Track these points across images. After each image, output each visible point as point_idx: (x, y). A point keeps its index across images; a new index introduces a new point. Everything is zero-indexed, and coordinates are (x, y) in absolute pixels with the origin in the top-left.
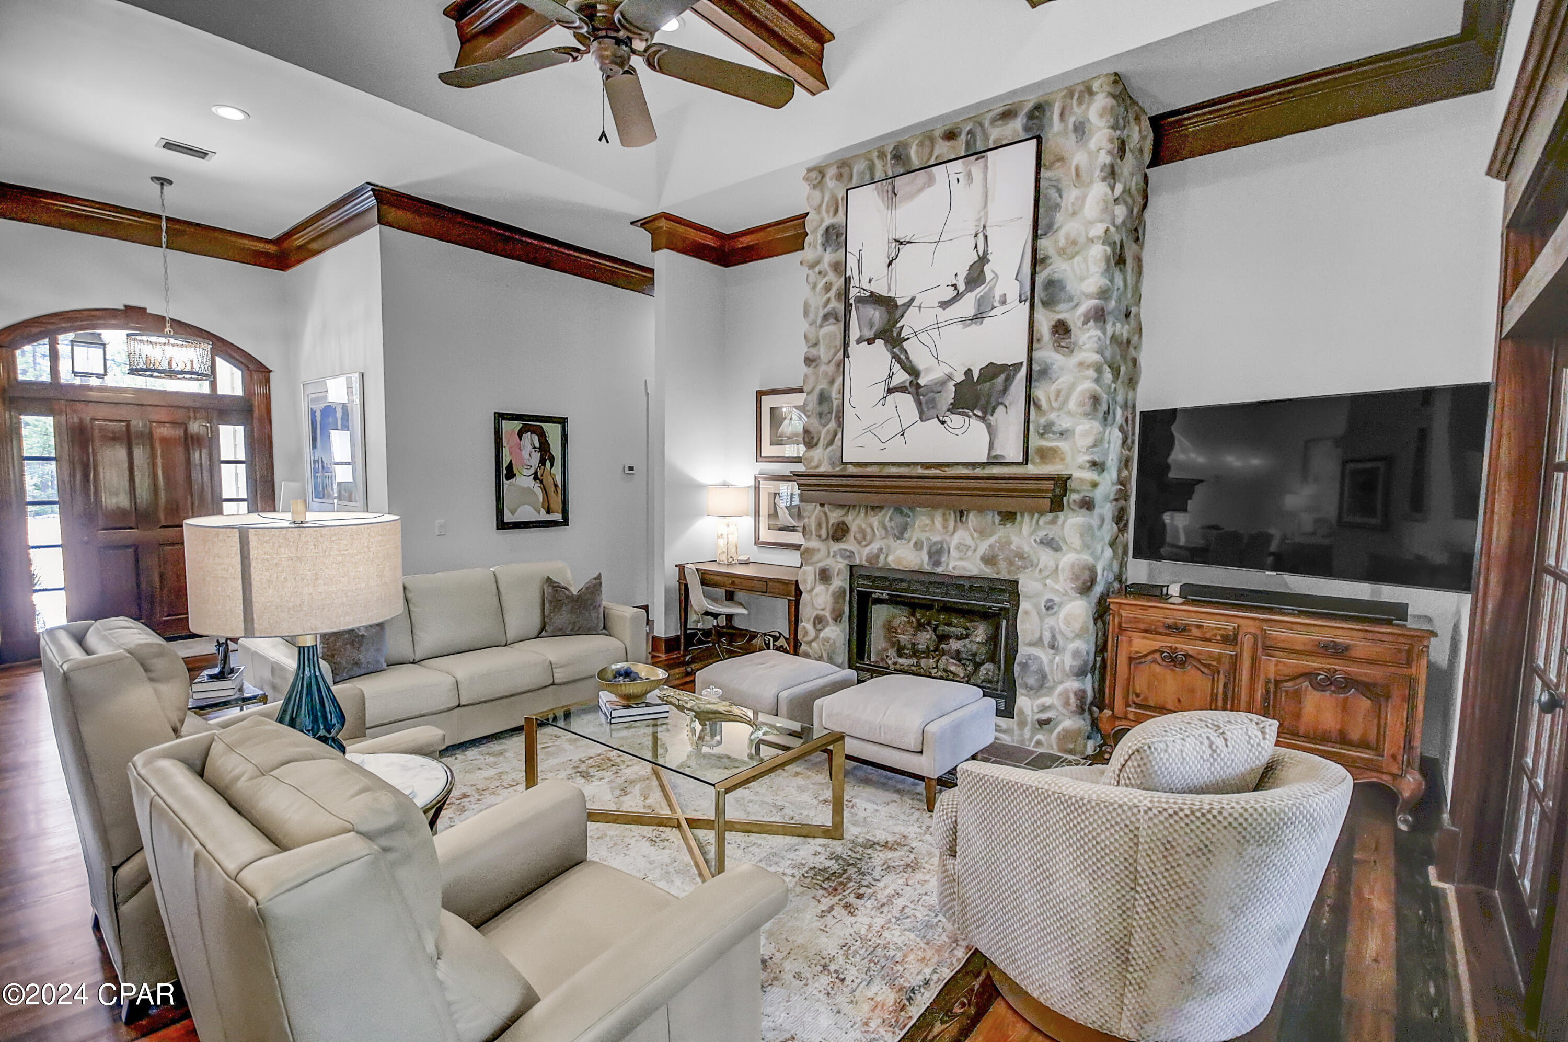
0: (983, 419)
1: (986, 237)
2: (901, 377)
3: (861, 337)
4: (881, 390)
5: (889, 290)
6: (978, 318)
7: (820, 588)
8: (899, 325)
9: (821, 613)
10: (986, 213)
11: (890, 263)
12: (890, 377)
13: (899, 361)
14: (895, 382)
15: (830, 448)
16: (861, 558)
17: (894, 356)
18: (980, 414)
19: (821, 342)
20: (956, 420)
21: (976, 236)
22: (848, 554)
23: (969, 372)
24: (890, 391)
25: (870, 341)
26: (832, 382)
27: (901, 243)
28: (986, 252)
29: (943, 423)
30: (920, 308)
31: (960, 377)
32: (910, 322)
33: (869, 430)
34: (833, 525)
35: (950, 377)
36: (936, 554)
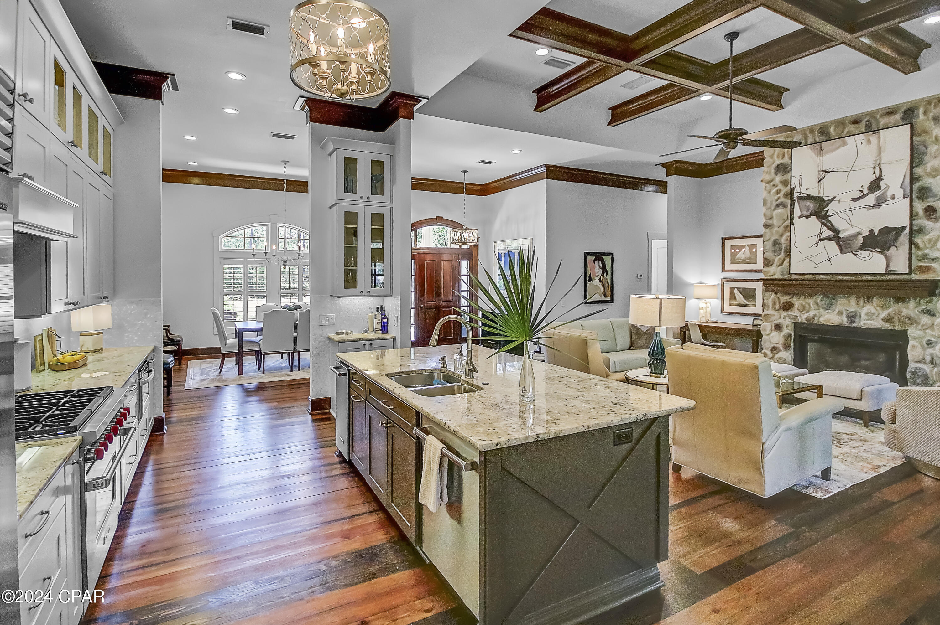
0: (882, 253)
1: (880, 169)
2: (827, 233)
3: (801, 215)
4: (815, 239)
5: (819, 193)
6: (877, 205)
7: (775, 333)
8: (825, 210)
9: (776, 345)
10: (881, 158)
11: (820, 181)
12: (821, 233)
13: (825, 225)
14: (823, 236)
15: (781, 267)
16: (802, 318)
17: (823, 224)
18: (880, 250)
19: (775, 217)
20: (864, 253)
21: (874, 168)
22: (794, 317)
23: (872, 231)
24: (821, 240)
25: (808, 217)
26: (781, 236)
27: (827, 172)
28: (881, 176)
29: (856, 255)
30: (839, 201)
31: (866, 233)
32: (831, 208)
33: (807, 258)
34: (783, 303)
35: (859, 233)
36: (852, 317)
